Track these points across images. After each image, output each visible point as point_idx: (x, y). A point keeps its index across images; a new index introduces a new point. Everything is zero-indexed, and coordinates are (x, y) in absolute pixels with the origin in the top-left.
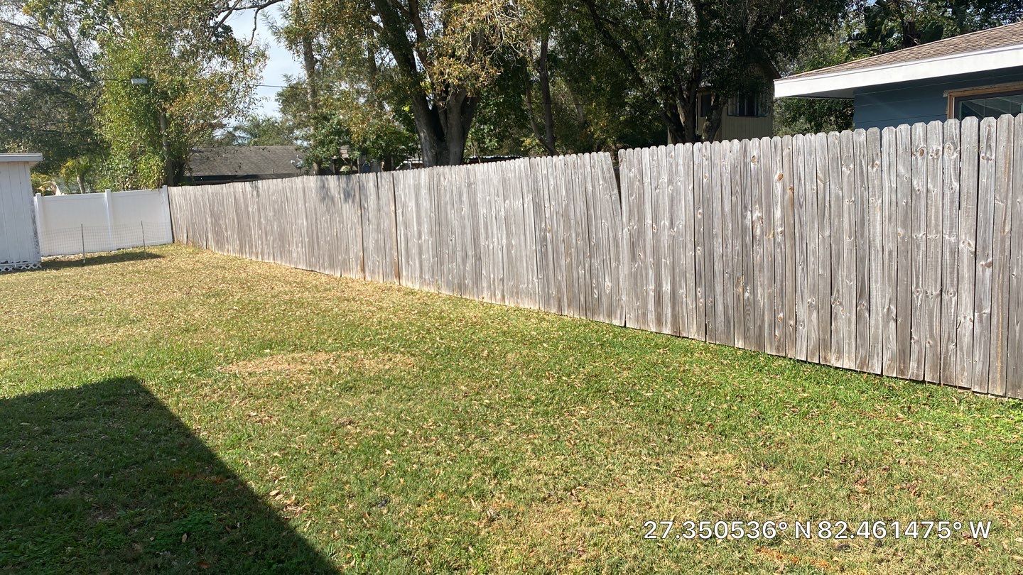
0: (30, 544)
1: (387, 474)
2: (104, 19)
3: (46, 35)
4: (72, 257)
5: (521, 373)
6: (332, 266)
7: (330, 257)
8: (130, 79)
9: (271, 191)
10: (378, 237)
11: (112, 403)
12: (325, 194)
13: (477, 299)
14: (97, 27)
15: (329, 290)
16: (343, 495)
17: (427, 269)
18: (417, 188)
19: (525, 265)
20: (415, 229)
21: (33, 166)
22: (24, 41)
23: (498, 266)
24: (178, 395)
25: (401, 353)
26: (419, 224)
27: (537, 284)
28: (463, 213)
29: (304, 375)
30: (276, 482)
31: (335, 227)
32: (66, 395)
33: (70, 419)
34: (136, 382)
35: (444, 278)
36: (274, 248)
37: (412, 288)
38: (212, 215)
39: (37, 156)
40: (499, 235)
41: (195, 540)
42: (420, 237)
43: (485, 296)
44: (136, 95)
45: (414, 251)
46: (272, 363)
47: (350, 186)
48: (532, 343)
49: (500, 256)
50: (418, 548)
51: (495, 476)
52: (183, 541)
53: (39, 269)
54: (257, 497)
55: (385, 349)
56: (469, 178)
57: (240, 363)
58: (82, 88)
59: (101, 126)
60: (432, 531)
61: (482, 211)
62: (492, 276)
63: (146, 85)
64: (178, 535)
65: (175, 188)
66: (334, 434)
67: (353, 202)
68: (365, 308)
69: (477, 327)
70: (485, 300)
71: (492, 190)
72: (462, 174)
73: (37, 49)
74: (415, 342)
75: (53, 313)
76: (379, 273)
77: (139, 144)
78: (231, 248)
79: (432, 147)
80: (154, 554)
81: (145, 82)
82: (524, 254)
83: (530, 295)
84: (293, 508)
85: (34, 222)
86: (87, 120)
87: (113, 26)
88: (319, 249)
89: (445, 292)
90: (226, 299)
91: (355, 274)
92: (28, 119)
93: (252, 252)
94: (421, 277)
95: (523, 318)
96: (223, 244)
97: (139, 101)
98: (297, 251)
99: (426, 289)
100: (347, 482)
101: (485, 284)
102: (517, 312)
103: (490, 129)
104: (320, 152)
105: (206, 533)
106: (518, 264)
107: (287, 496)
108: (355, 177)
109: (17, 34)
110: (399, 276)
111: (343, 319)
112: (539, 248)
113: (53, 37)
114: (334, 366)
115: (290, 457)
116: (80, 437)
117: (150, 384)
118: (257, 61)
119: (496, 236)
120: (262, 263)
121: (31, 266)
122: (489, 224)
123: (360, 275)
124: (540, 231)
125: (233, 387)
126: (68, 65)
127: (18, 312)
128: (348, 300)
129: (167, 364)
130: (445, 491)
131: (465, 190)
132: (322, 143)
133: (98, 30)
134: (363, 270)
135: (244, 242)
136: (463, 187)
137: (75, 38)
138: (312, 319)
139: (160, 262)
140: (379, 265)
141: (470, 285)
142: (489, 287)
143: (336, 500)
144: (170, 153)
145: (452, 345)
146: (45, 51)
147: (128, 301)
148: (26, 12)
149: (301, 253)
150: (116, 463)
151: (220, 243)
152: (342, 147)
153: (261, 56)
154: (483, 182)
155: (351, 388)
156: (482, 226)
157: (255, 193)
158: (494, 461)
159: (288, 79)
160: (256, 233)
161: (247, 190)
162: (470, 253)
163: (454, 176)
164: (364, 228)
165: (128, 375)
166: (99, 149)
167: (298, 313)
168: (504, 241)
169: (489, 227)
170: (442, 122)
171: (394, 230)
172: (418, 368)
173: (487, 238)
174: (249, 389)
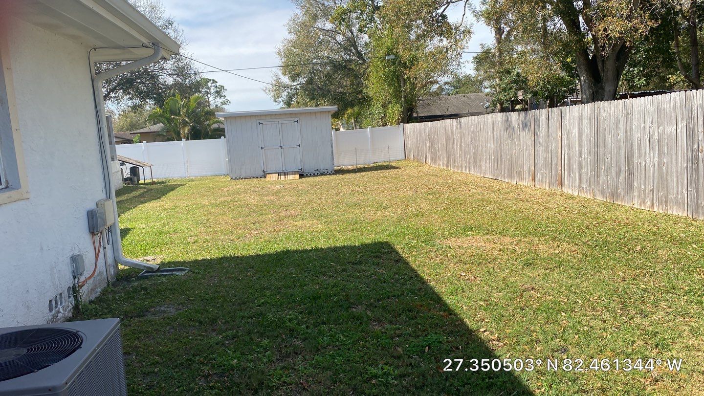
0: (341, 335)
1: (564, 330)
2: (372, 20)
3: (340, 34)
4: (350, 167)
5: (673, 267)
6: (510, 177)
7: (509, 170)
8: (385, 56)
9: (470, 124)
10: (547, 156)
11: (377, 257)
12: (508, 126)
13: (628, 205)
14: (368, 25)
15: (508, 193)
16: (532, 340)
17: (585, 180)
18: (581, 119)
19: (675, 179)
20: (577, 149)
21: (332, 113)
22: (329, 39)
23: (649, 179)
24: (415, 256)
25: (567, 242)
26: (580, 145)
27: (686, 195)
28: (619, 137)
29: (496, 251)
30: (483, 322)
31: (514, 149)
32: (352, 249)
33: (356, 264)
34: (390, 245)
35: (599, 187)
36: (469, 163)
37: (572, 194)
38: (430, 142)
39: (335, 108)
40: (652, 155)
41: (433, 352)
42: (580, 156)
43: (636, 203)
44: (388, 66)
45: (575, 166)
46: (473, 241)
47: (528, 118)
48: (681, 243)
49: (652, 172)
50: (593, 390)
51: (657, 346)
52: (426, 351)
53: (333, 174)
54: (471, 331)
55: (554, 238)
56: (626, 109)
57: (453, 239)
58: (358, 65)
59: (367, 87)
60: (604, 379)
61: (637, 135)
62: (643, 187)
63: (394, 59)
64: (422, 346)
65: (408, 124)
66: (522, 295)
67: (529, 130)
68: (535, 207)
69: (629, 227)
70: (635, 206)
71: (647, 118)
72: (620, 107)
73: (336, 43)
74: (577, 235)
75: (343, 200)
76: (546, 182)
77: (388, 98)
78: (441, 163)
79: (590, 87)
80: (409, 356)
81: (393, 57)
82: (675, 170)
83: (678, 204)
84: (497, 343)
85: (332, 147)
86: (360, 85)
87: (376, 24)
88: (501, 164)
89: (600, 198)
90: (440, 196)
91: (527, 182)
92: (329, 86)
93: (455, 166)
94: (580, 186)
95: (672, 223)
96: (436, 161)
97: (390, 70)
98: (485, 165)
99: (583, 195)
100: (534, 331)
101: (636, 194)
102: (665, 217)
103: (640, 70)
104: (503, 96)
105: (440, 348)
106: (669, 178)
107: (492, 333)
108: (531, 113)
109: (326, 35)
110: (562, 185)
111: (520, 214)
112: (690, 165)
113: (344, 35)
114: (517, 247)
115: (492, 307)
116: (361, 275)
117: (398, 247)
118: (465, 36)
119: (648, 155)
120: (462, 172)
121: (330, 172)
122: (642, 145)
123: (531, 183)
124: (692, 151)
125: (449, 255)
126: (351, 51)
127: (325, 198)
128: (523, 201)
129: (407, 236)
130: (612, 350)
131: (622, 119)
132: (504, 90)
133: (368, 28)
134: (534, 180)
135: (450, 159)
136: (620, 117)
137: (355, 34)
138: (498, 213)
139: (398, 172)
140: (546, 177)
141: (622, 194)
142: (640, 196)
143: (528, 342)
144: (406, 102)
145: (608, 239)
146: (340, 44)
147: (381, 195)
148: (331, 22)
149: (488, 167)
150: (383, 294)
151: (434, 160)
152: (519, 92)
153: (468, 32)
154: (639, 112)
155: (531, 264)
156: (635, 147)
157: (459, 126)
158: (656, 334)
159: (483, 46)
160: (458, 153)
161: (454, 124)
162: (623, 169)
163: (613, 109)
164: (536, 149)
165: (385, 240)
166: (365, 101)
167: (488, 208)
168: (656, 159)
169: (643, 148)
170: (599, 68)
171: (559, 151)
172: (581, 255)
173: (640, 156)
174: (459, 257)
